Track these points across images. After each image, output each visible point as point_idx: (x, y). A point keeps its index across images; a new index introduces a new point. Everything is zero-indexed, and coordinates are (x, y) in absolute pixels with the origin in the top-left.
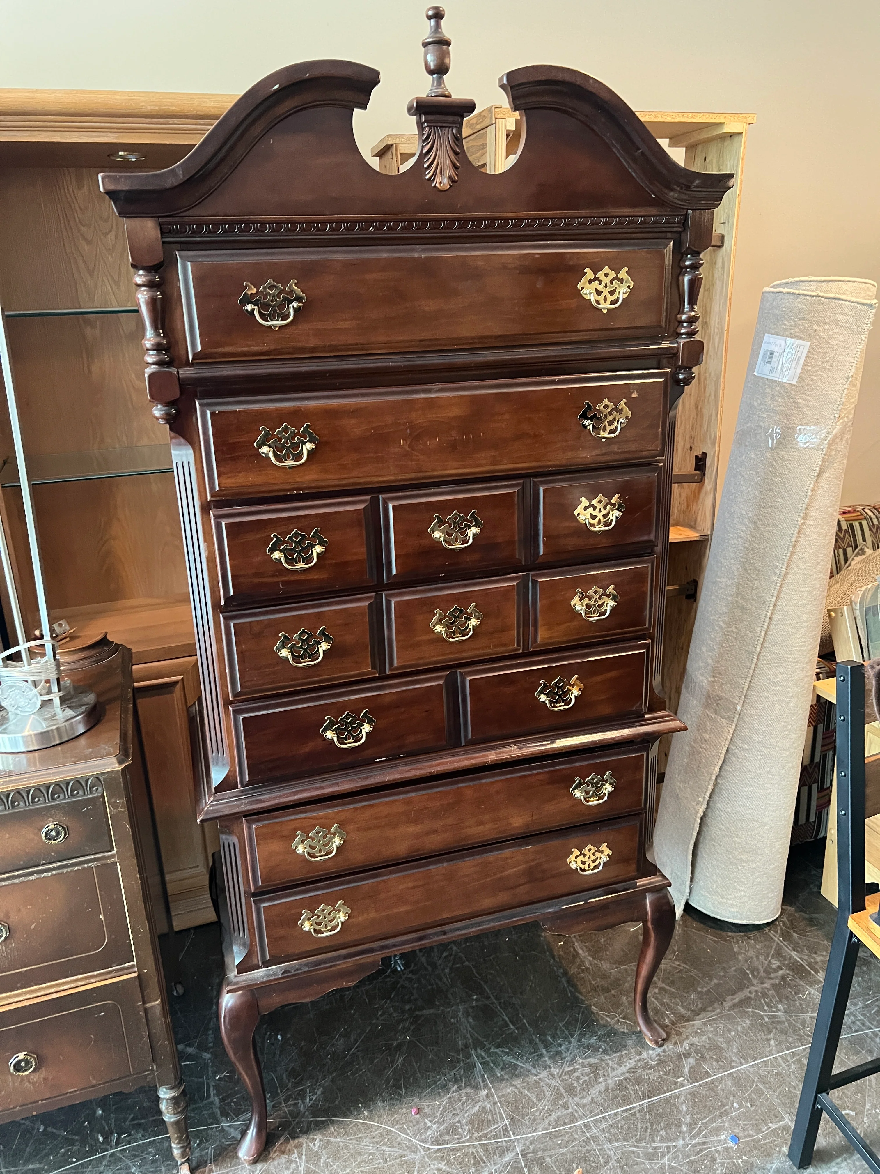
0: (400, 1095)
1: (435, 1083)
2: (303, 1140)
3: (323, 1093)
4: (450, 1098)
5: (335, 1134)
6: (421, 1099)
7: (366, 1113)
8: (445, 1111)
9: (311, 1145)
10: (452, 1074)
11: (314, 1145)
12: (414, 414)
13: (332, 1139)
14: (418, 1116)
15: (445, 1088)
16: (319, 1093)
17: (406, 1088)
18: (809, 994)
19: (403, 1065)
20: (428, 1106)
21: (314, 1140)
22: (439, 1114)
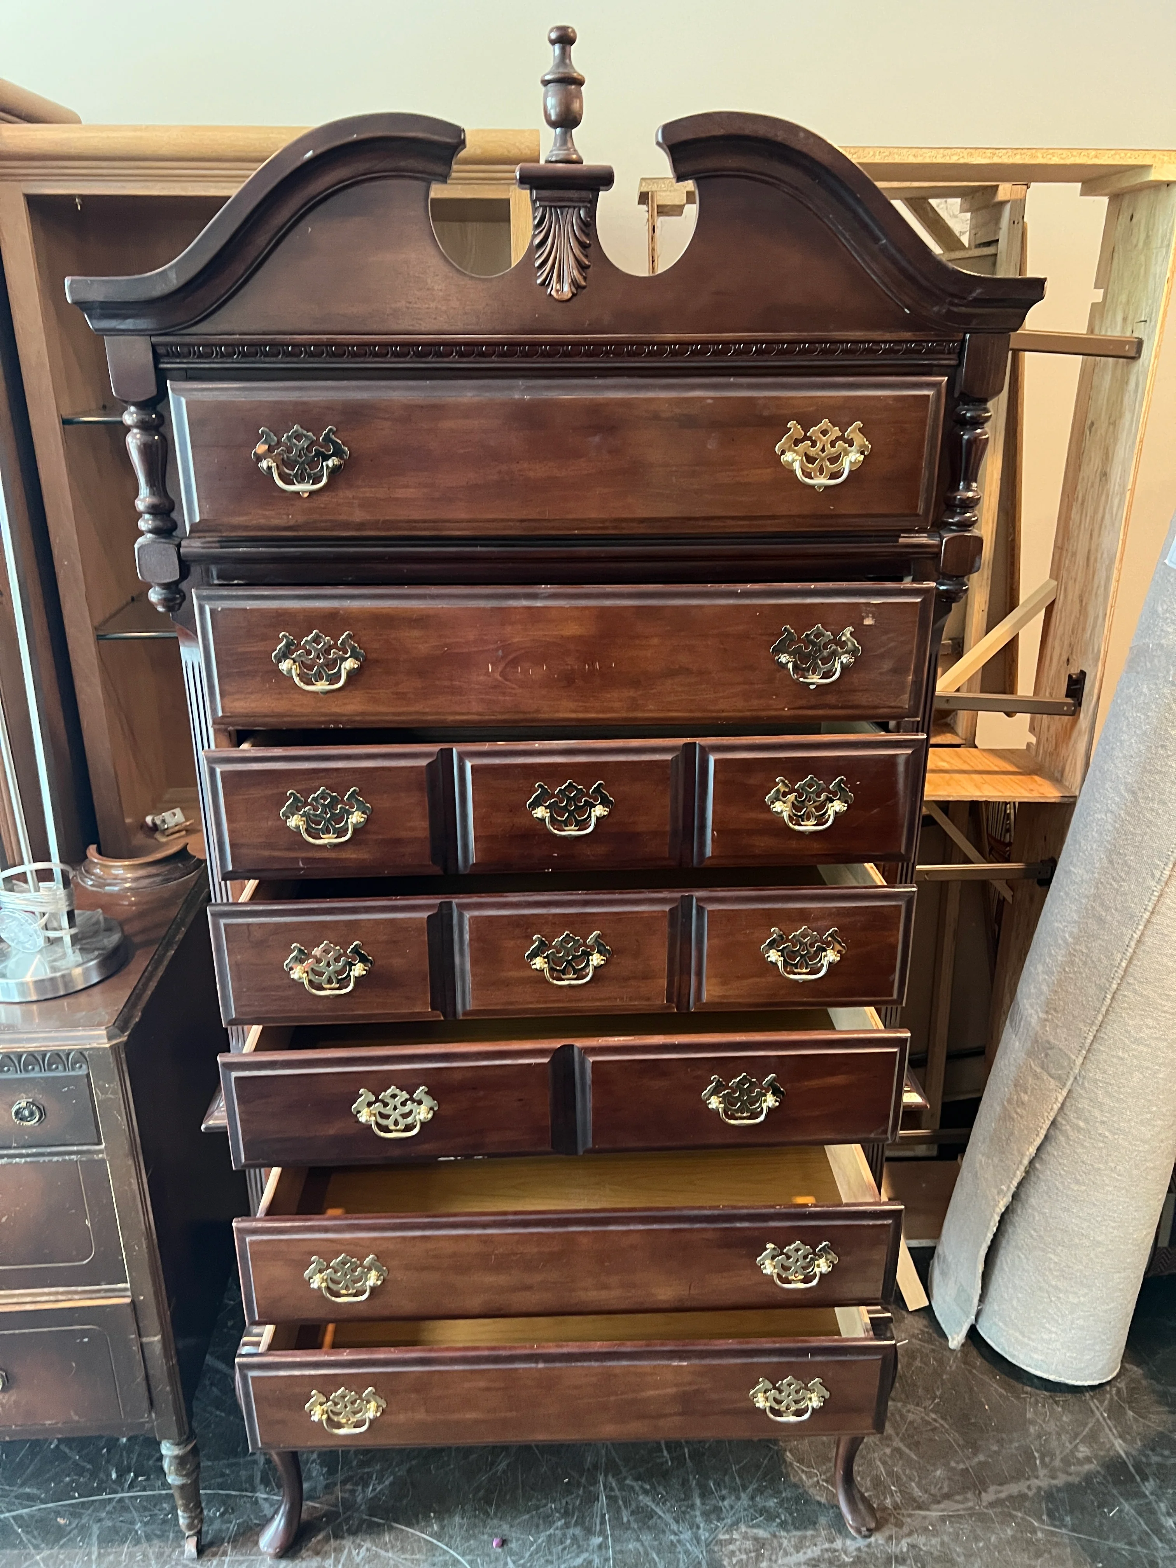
0: (487, 1514)
1: (537, 1508)
2: (347, 1543)
3: (391, 1484)
4: (550, 1536)
5: (389, 1546)
6: (511, 1526)
7: (435, 1527)
8: (537, 1553)
9: (355, 1553)
10: (564, 1502)
11: (358, 1554)
12: (509, 629)
13: (382, 1553)
14: (500, 1550)
15: (548, 1520)
16: (387, 1483)
17: (498, 1507)
18: (1120, 1511)
19: (504, 1472)
20: (518, 1540)
21: (360, 1546)
22: (527, 1555)
